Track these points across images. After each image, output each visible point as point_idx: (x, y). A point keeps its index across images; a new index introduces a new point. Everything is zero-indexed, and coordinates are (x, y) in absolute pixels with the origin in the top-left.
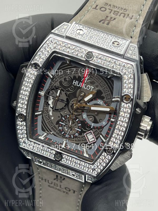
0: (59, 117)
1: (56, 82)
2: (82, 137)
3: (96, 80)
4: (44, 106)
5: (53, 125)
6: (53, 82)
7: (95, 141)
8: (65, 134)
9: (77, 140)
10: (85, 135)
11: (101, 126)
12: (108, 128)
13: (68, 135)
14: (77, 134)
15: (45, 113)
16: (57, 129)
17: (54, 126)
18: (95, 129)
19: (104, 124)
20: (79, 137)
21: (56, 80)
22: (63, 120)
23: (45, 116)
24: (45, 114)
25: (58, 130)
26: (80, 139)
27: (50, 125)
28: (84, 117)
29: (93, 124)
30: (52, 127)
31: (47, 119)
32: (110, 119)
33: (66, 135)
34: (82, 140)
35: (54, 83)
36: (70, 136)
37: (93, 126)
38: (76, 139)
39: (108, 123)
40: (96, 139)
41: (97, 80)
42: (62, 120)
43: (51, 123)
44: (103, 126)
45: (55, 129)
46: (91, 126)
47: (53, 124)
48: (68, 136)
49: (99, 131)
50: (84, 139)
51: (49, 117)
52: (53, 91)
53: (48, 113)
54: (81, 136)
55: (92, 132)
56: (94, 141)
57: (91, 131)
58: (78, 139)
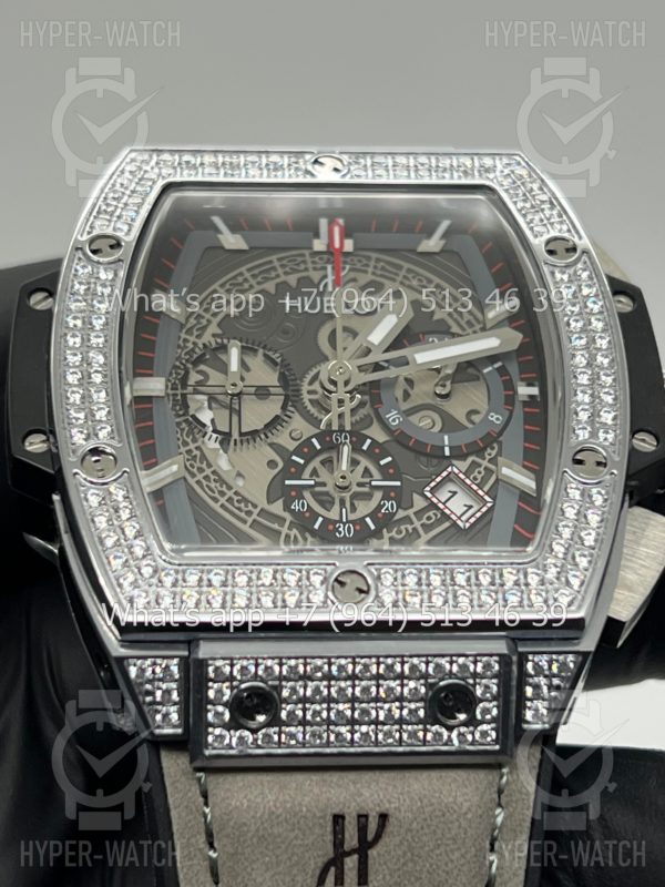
0: (272, 464)
1: (204, 328)
2: (419, 514)
3: (382, 276)
4: (180, 443)
5: (256, 511)
6: (188, 337)
7: (489, 505)
8: (331, 527)
9: (400, 536)
10: (429, 495)
11: (489, 434)
12: (522, 432)
13: (348, 522)
14: (388, 504)
15: (195, 470)
16: (281, 520)
17: (263, 512)
18: (463, 457)
19: (497, 419)
20: (407, 519)
21: (199, 323)
22: (299, 464)
23: (198, 482)
24: (200, 477)
25: (287, 523)
26: (410, 528)
27: (243, 515)
28: (394, 421)
29: (446, 438)
30: (250, 520)
31: (217, 495)
32: (511, 393)
33: (337, 530)
34: (422, 525)
35: (198, 337)
36: (358, 527)
37: (451, 448)
38: (393, 534)
39: (511, 412)
40: (487, 498)
41: (387, 274)
42: (293, 470)
43: (242, 505)
44: (497, 431)
45: (276, 526)
46: (443, 448)
47: (255, 506)
48: (349, 532)
49: (485, 463)
50: (429, 518)
51: (221, 480)
52: (202, 367)
53: (209, 466)
54: (410, 512)
55: (456, 471)
56: (484, 509)
57: (449, 469)
58: (403, 527)
